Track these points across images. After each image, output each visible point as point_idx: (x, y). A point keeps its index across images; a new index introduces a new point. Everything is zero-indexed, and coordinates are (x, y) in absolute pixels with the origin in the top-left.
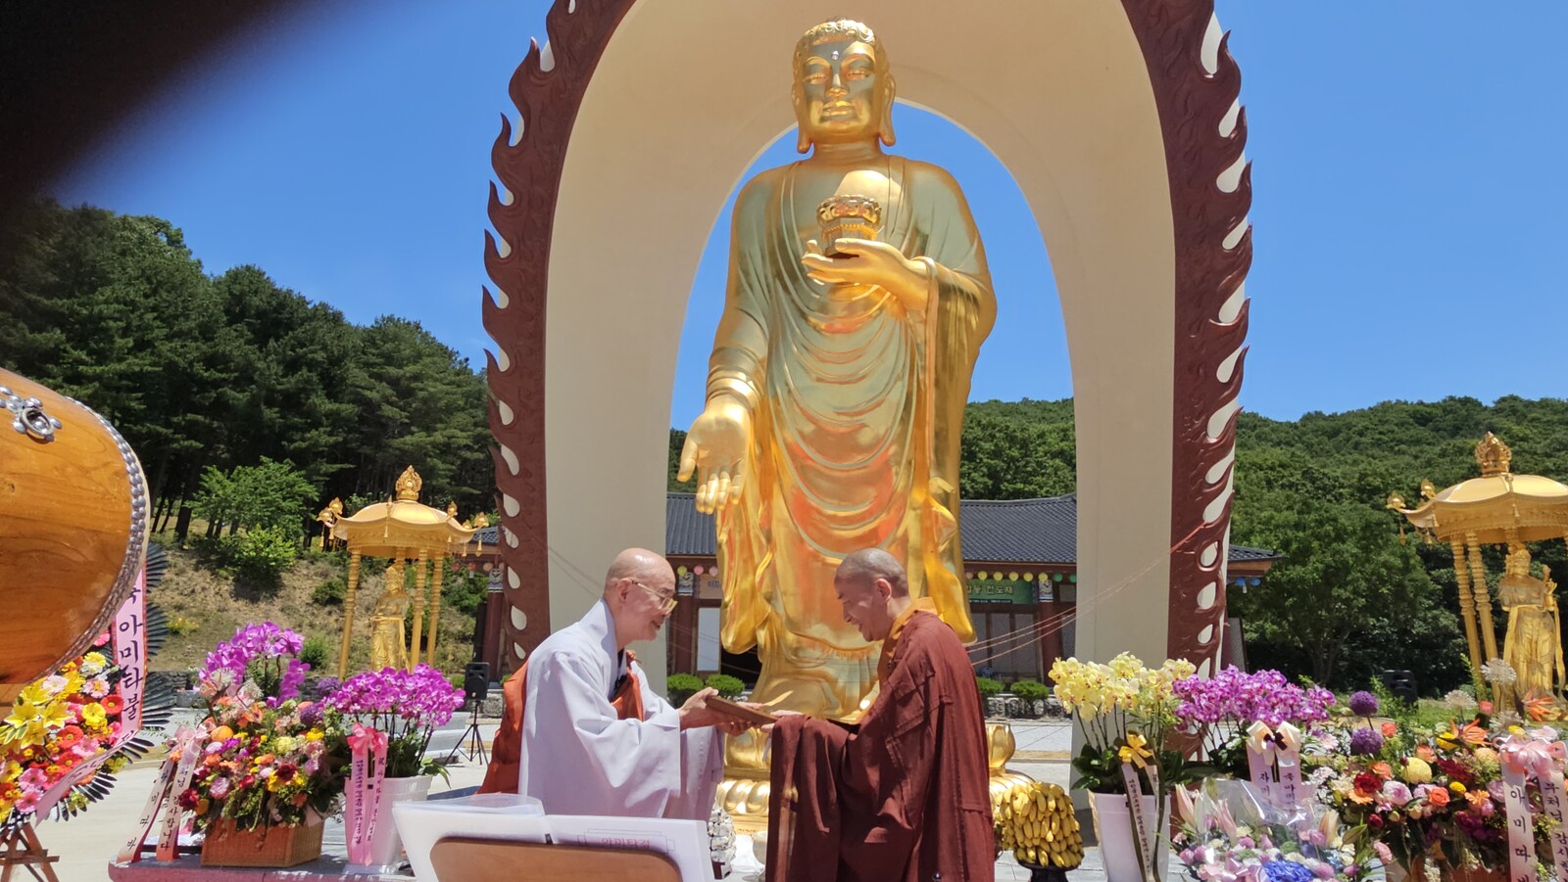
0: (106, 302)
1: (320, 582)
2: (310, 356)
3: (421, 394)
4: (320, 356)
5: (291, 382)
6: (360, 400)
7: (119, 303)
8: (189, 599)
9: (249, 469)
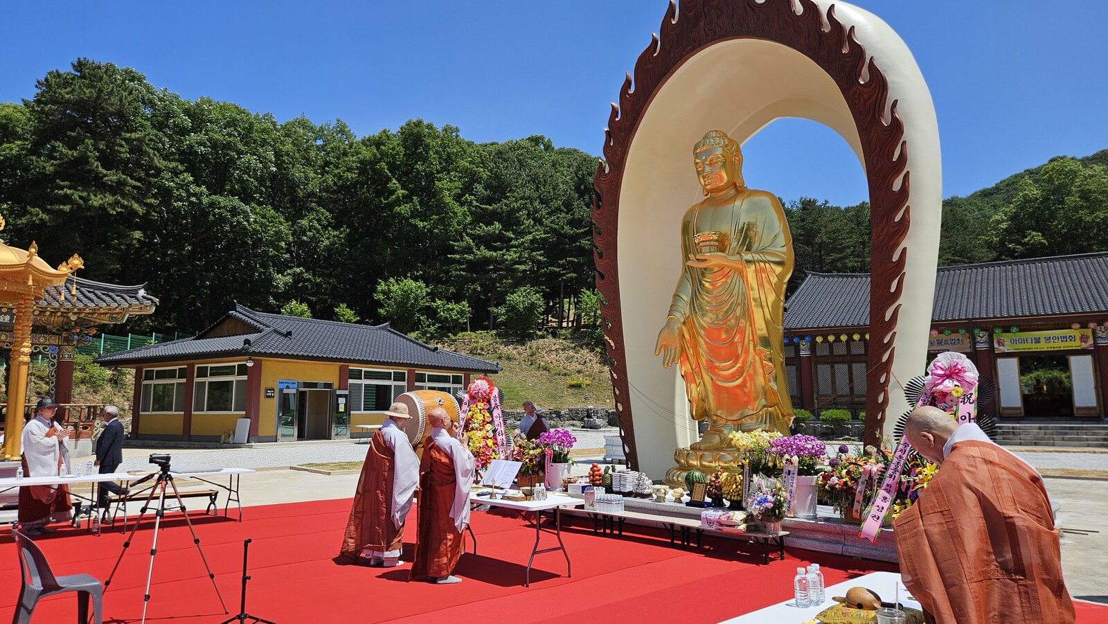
0: (516, 201)
7: (522, 198)
8: (584, 367)
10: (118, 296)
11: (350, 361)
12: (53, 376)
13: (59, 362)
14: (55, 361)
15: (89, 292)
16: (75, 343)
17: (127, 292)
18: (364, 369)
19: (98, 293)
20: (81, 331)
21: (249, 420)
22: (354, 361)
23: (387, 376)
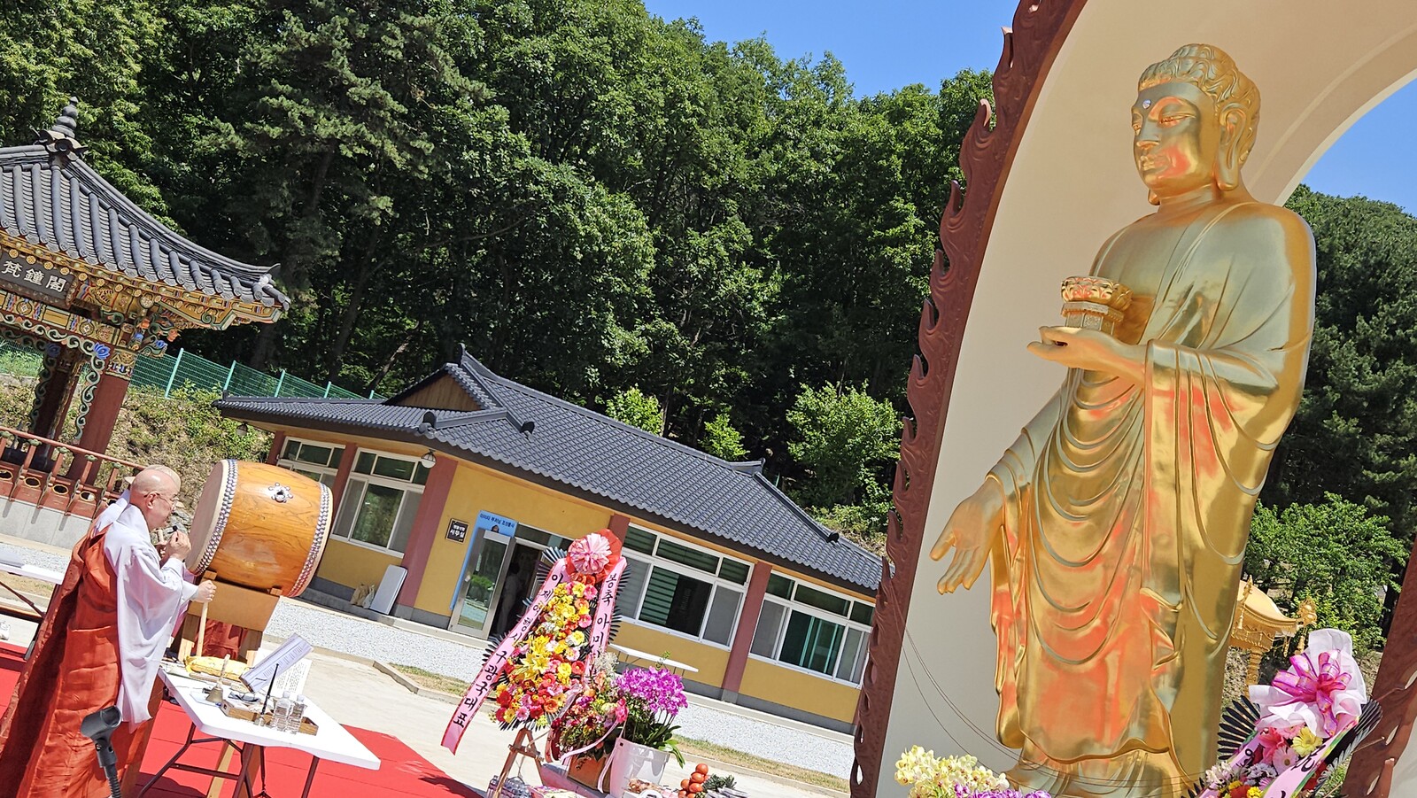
10: (223, 277)
11: (635, 511)
12: (88, 398)
13: (104, 376)
14: (99, 372)
15: (182, 261)
16: (136, 346)
17: (241, 274)
18: (660, 536)
19: (196, 265)
20: (153, 328)
21: (404, 572)
22: (643, 514)
23: (709, 564)
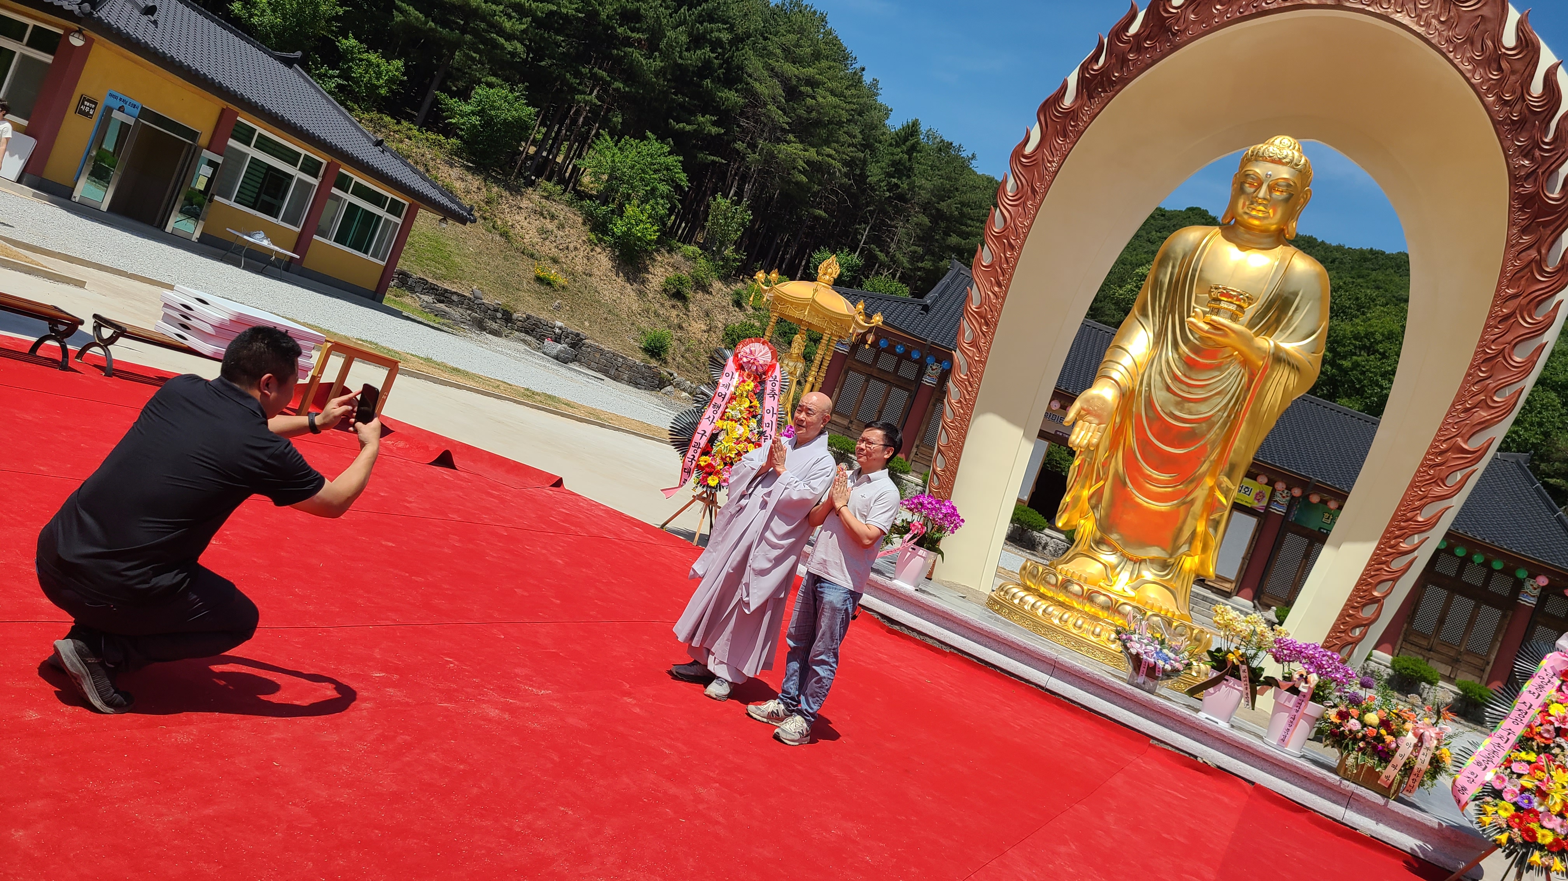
1: (671, 274)
2: (716, 34)
3: (809, 101)
4: (725, 36)
5: (694, 58)
6: (749, 93)
8: (561, 255)
9: (634, 142)
11: (245, 106)
18: (259, 130)
21: (33, 141)
22: (252, 110)
23: (291, 158)
